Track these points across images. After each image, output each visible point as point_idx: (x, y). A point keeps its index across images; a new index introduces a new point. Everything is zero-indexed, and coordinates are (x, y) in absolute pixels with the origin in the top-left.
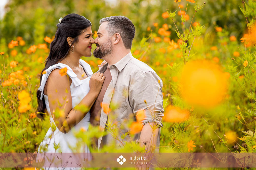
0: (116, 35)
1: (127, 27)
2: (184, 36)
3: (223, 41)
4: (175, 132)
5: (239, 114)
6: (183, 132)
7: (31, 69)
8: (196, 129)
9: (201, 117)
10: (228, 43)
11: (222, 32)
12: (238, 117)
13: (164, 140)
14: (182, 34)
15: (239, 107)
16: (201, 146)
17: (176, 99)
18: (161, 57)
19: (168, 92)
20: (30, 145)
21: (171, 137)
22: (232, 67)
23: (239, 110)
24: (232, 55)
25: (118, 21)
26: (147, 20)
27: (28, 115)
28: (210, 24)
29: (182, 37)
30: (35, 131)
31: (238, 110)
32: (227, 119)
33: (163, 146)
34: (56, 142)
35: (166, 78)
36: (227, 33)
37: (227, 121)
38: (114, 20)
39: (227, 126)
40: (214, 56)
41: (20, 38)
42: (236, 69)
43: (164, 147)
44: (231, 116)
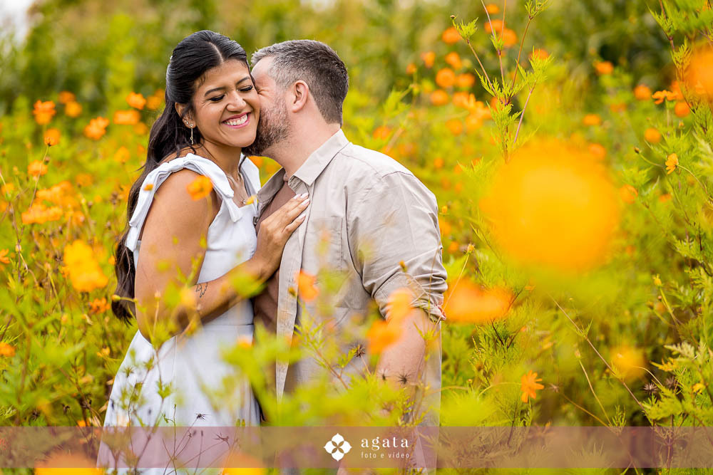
0: (297, 86)
1: (326, 66)
2: (501, 87)
3: (615, 100)
4: (483, 348)
5: (660, 297)
6: (505, 347)
7: (95, 179)
8: (542, 338)
9: (557, 309)
10: (630, 107)
11: (614, 76)
12: (656, 306)
13: (456, 370)
14: (496, 83)
15: (660, 278)
16: (555, 387)
17: (487, 259)
18: (447, 144)
19: (468, 241)
20: (92, 386)
21: (472, 360)
22: (634, 170)
23: (659, 287)
24: (641, 138)
25: (299, 51)
26: (411, 44)
27: (87, 304)
28: (582, 55)
29: (496, 89)
30: (105, 348)
31: (657, 288)
32: (627, 313)
33: (453, 387)
34: (163, 379)
35: (461, 201)
36: (627, 79)
37: (626, 318)
38: (290, 49)
39: (628, 331)
40: (590, 141)
41: (67, 96)
42: (645, 176)
43: (455, 390)
44: (638, 304)
